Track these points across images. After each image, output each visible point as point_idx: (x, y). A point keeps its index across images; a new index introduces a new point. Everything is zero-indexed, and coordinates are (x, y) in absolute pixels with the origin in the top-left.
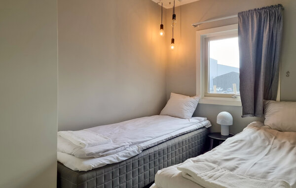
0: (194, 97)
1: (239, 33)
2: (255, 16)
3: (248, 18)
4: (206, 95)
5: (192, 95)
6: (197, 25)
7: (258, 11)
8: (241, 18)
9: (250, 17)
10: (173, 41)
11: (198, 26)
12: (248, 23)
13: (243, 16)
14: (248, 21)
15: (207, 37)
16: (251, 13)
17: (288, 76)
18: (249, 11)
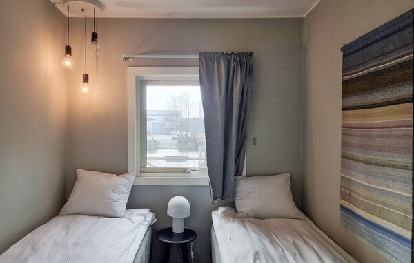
0: (125, 176)
1: (202, 83)
2: (222, 63)
3: (213, 62)
4: (143, 170)
5: (121, 171)
6: (129, 58)
7: (227, 56)
8: (204, 62)
9: (215, 63)
10: (86, 78)
11: (131, 59)
12: (213, 70)
13: (206, 59)
14: (213, 66)
15: (145, 79)
16: (217, 58)
17: (255, 144)
18: (214, 53)
